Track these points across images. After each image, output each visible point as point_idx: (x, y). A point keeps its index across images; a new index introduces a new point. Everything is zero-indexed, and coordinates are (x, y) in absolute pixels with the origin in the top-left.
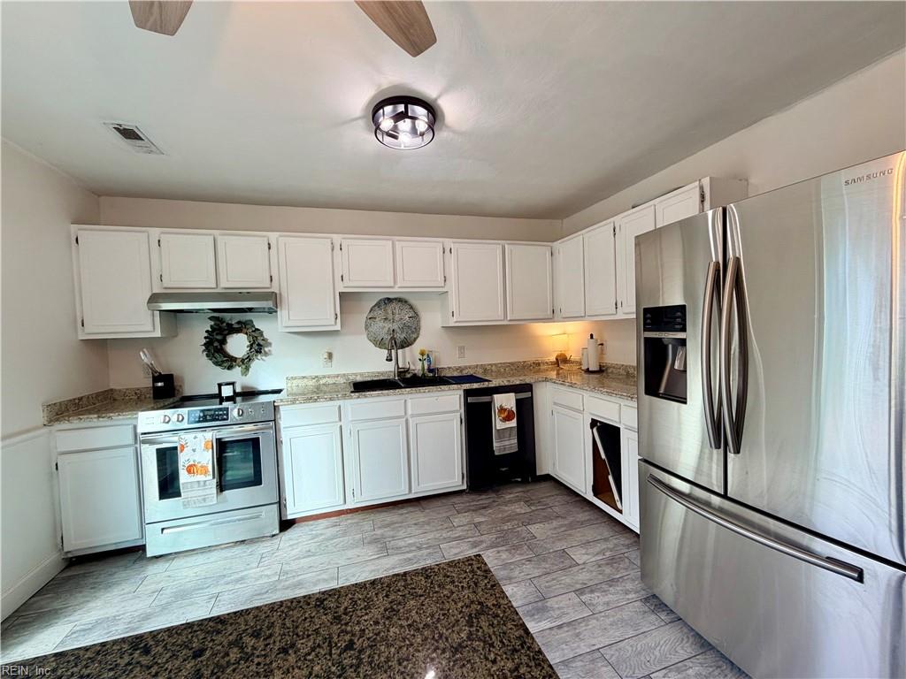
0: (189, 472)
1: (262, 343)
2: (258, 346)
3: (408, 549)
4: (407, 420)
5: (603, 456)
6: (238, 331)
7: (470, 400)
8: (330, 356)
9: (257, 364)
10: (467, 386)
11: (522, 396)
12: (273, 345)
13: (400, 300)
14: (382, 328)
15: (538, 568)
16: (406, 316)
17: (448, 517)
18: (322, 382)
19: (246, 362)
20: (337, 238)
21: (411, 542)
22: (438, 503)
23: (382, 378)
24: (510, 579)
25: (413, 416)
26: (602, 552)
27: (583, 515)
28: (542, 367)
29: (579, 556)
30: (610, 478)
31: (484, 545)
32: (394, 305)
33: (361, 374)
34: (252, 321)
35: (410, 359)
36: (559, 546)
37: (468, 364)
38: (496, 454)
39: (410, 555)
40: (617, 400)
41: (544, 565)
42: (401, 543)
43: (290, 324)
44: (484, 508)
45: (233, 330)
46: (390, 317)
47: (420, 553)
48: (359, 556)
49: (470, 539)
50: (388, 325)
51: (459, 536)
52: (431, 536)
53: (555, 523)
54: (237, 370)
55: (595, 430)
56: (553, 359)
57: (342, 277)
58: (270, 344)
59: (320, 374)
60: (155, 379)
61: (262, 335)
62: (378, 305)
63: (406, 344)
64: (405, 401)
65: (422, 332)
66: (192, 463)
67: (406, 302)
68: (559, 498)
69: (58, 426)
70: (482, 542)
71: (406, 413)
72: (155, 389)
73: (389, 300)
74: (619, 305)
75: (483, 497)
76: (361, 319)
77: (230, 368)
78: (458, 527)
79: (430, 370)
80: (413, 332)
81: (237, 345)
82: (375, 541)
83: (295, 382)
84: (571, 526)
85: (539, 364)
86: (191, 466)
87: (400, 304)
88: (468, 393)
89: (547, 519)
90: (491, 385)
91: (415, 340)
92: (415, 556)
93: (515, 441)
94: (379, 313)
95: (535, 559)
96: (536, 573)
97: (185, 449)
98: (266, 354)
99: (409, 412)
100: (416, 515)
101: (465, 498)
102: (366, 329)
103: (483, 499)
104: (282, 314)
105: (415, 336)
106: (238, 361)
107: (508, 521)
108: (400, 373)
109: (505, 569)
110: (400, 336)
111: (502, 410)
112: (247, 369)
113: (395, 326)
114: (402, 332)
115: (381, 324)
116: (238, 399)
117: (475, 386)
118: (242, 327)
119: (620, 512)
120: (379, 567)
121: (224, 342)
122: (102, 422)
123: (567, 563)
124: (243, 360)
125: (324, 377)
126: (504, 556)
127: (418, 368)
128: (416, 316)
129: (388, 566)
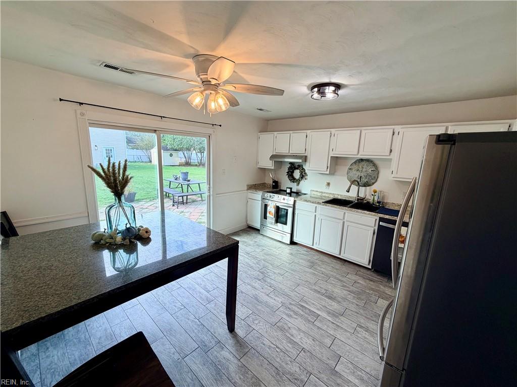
0: (269, 214)
1: (304, 174)
2: (303, 176)
4: (344, 222)
6: (297, 169)
7: (381, 223)
8: (329, 184)
9: (302, 182)
10: (382, 216)
13: (368, 160)
14: (355, 175)
15: (356, 309)
16: (370, 169)
17: (349, 273)
18: (324, 195)
19: (298, 182)
20: (333, 130)
21: (323, 270)
22: (352, 266)
24: (339, 302)
25: (347, 221)
31: (347, 289)
32: (363, 163)
33: (341, 195)
34: (302, 165)
35: (366, 193)
39: (317, 273)
41: (361, 310)
42: (319, 268)
43: (309, 169)
45: (295, 168)
46: (360, 169)
47: (320, 274)
48: (302, 263)
49: (345, 284)
50: (358, 174)
51: (342, 280)
52: (331, 273)
54: (295, 184)
57: (333, 149)
60: (273, 182)
61: (305, 171)
62: (355, 163)
63: (366, 185)
64: (345, 213)
65: (379, 179)
67: (372, 161)
69: (249, 191)
70: (348, 287)
71: (344, 219)
72: (273, 185)
73: (362, 160)
75: (378, 277)
76: (346, 169)
77: (293, 182)
78: (347, 278)
79: (378, 202)
80: (373, 179)
81: (297, 174)
82: (312, 262)
83: (313, 193)
86: (270, 212)
87: (367, 163)
88: (381, 219)
91: (373, 184)
94: (355, 167)
95: (361, 307)
96: (353, 309)
97: (269, 206)
98: (306, 179)
99: (346, 219)
100: (338, 265)
102: (347, 174)
104: (307, 164)
105: (373, 181)
107: (374, 291)
108: (358, 199)
109: (342, 299)
110: (364, 180)
113: (362, 175)
114: (366, 178)
115: (355, 172)
116: (292, 194)
118: (299, 168)
120: (303, 269)
121: (293, 172)
122: (256, 192)
124: (297, 180)
125: (325, 193)
126: (350, 297)
127: (370, 198)
128: (376, 170)
129: (306, 271)
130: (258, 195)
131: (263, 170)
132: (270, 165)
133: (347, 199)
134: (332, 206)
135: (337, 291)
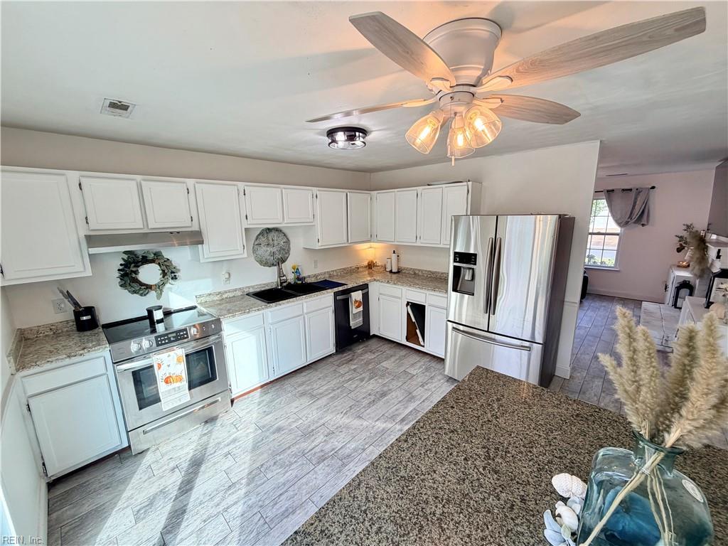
0: (167, 382)
4: (304, 316)
5: (414, 320)
6: (152, 261)
7: (338, 298)
8: (229, 275)
9: (169, 288)
10: (336, 290)
11: (365, 291)
12: (181, 271)
13: (277, 230)
14: (265, 251)
15: (399, 382)
16: (281, 241)
17: (335, 370)
18: (224, 296)
19: (159, 287)
20: (241, 185)
21: (325, 388)
22: (322, 364)
23: (267, 288)
24: (390, 390)
26: (421, 367)
27: (403, 352)
28: (361, 269)
29: (413, 371)
30: (418, 331)
31: (366, 379)
32: (271, 235)
33: (253, 287)
34: (161, 252)
36: (402, 369)
37: (319, 272)
38: (352, 328)
39: (331, 395)
40: (426, 291)
41: (400, 380)
42: (320, 391)
44: (351, 360)
45: (145, 260)
46: (271, 242)
47: (336, 392)
49: (357, 378)
50: (270, 249)
51: (350, 378)
52: (333, 382)
53: (393, 359)
54: (153, 294)
55: (409, 307)
56: (366, 263)
57: (247, 218)
58: (179, 270)
59: (222, 290)
60: (80, 315)
62: (261, 234)
63: (283, 260)
64: (303, 304)
65: (291, 252)
66: (168, 375)
67: (281, 231)
68: (386, 346)
71: (303, 312)
72: (79, 323)
73: (269, 230)
74: (418, 238)
75: (347, 354)
77: (145, 294)
78: (345, 374)
79: (298, 279)
80: (286, 253)
81: (149, 274)
82: (303, 394)
84: (400, 359)
85: (358, 268)
86: (168, 378)
87: (277, 232)
88: (336, 294)
89: (387, 358)
90: (350, 286)
91: (287, 258)
93: (361, 319)
94: (263, 239)
95: (395, 378)
96: (400, 384)
97: (162, 366)
99: (305, 311)
100: (312, 375)
101: (336, 358)
102: (254, 253)
103: (347, 356)
104: (204, 248)
105: (287, 255)
106: (153, 288)
107: (370, 364)
108: (281, 283)
109: (385, 387)
110: (278, 256)
111: (356, 301)
113: (275, 249)
114: (280, 254)
115: (265, 248)
117: (341, 288)
118: (156, 258)
119: (423, 346)
120: (319, 406)
121: (136, 272)
123: (410, 376)
125: (226, 292)
126: (380, 381)
128: (288, 242)
129: (324, 404)
132: (76, 266)
133: (263, 289)
135: (370, 387)
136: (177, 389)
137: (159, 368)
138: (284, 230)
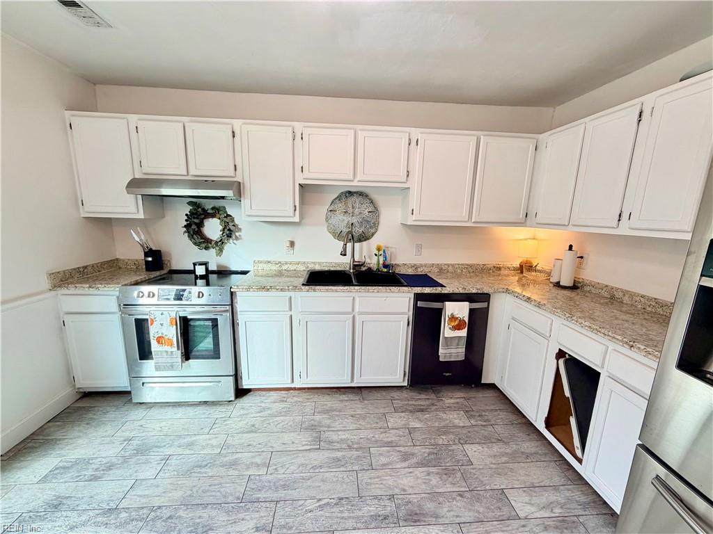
0: (158, 342)
1: (232, 228)
2: (229, 231)
3: (338, 446)
4: (354, 317)
5: (567, 393)
6: (213, 216)
7: (420, 304)
8: (292, 244)
9: (229, 247)
10: (418, 290)
11: (476, 305)
12: (243, 231)
13: (361, 194)
14: (341, 221)
15: (470, 510)
16: (366, 210)
17: (384, 414)
18: (285, 267)
19: (220, 245)
20: (299, 126)
21: (343, 437)
22: (378, 395)
23: (339, 269)
24: (437, 517)
25: (360, 313)
26: (549, 506)
27: (529, 446)
28: (503, 272)
29: (522, 504)
30: (573, 421)
31: (414, 460)
32: (354, 198)
33: (319, 263)
34: (225, 208)
35: (367, 254)
36: (499, 483)
37: (423, 263)
38: (441, 359)
39: (339, 454)
40: (605, 341)
41: (477, 506)
42: (334, 437)
43: (253, 213)
44: (422, 411)
45: (207, 215)
46: (350, 210)
47: (349, 454)
48: (293, 443)
49: (402, 449)
50: (347, 219)
51: (391, 442)
52: (363, 434)
53: (496, 448)
54: (213, 251)
55: (561, 362)
56: (517, 264)
57: (302, 167)
58: (240, 230)
59: (283, 260)
60: (146, 255)
61: (233, 221)
62: (339, 198)
63: (363, 238)
64: (354, 298)
65: (381, 227)
66: (160, 335)
67: (367, 196)
68: (503, 415)
70: (413, 454)
71: (353, 310)
72: (147, 262)
73: (350, 193)
74: (625, 216)
75: (423, 396)
76: (323, 210)
77: (207, 248)
78: (392, 429)
79: (385, 266)
80: (371, 227)
81: (212, 228)
82: (311, 428)
83: (261, 266)
84: (514, 457)
85: (499, 269)
86: (160, 337)
87: (360, 198)
88: (418, 297)
89: (488, 440)
90: (445, 291)
91: (373, 235)
92: (344, 457)
93: (462, 350)
94: (340, 206)
95: (468, 495)
96: (468, 516)
97: (155, 323)
98: (237, 238)
99: (357, 310)
100: (355, 405)
101: (405, 394)
102: (327, 221)
103: (422, 399)
104: (245, 202)
105: (373, 231)
106: (213, 243)
107: (445, 433)
108: (355, 266)
109: (432, 501)
110: (358, 230)
111: (453, 318)
112: (221, 250)
113: (354, 220)
114: (361, 226)
115: (341, 217)
116: (213, 277)
117: (427, 290)
118: (216, 212)
119: (580, 461)
120: (307, 462)
121: (201, 225)
122: (92, 291)
123: (506, 511)
124: (216, 243)
125: (286, 263)
126: (435, 480)
127: (373, 262)
128: (375, 211)
129: (316, 463)
130: (105, 298)
131: (105, 224)
132: (130, 207)
133: (332, 269)
134: (327, 290)
135: (406, 481)
136: (169, 353)
137: (152, 324)
138: (374, 196)
